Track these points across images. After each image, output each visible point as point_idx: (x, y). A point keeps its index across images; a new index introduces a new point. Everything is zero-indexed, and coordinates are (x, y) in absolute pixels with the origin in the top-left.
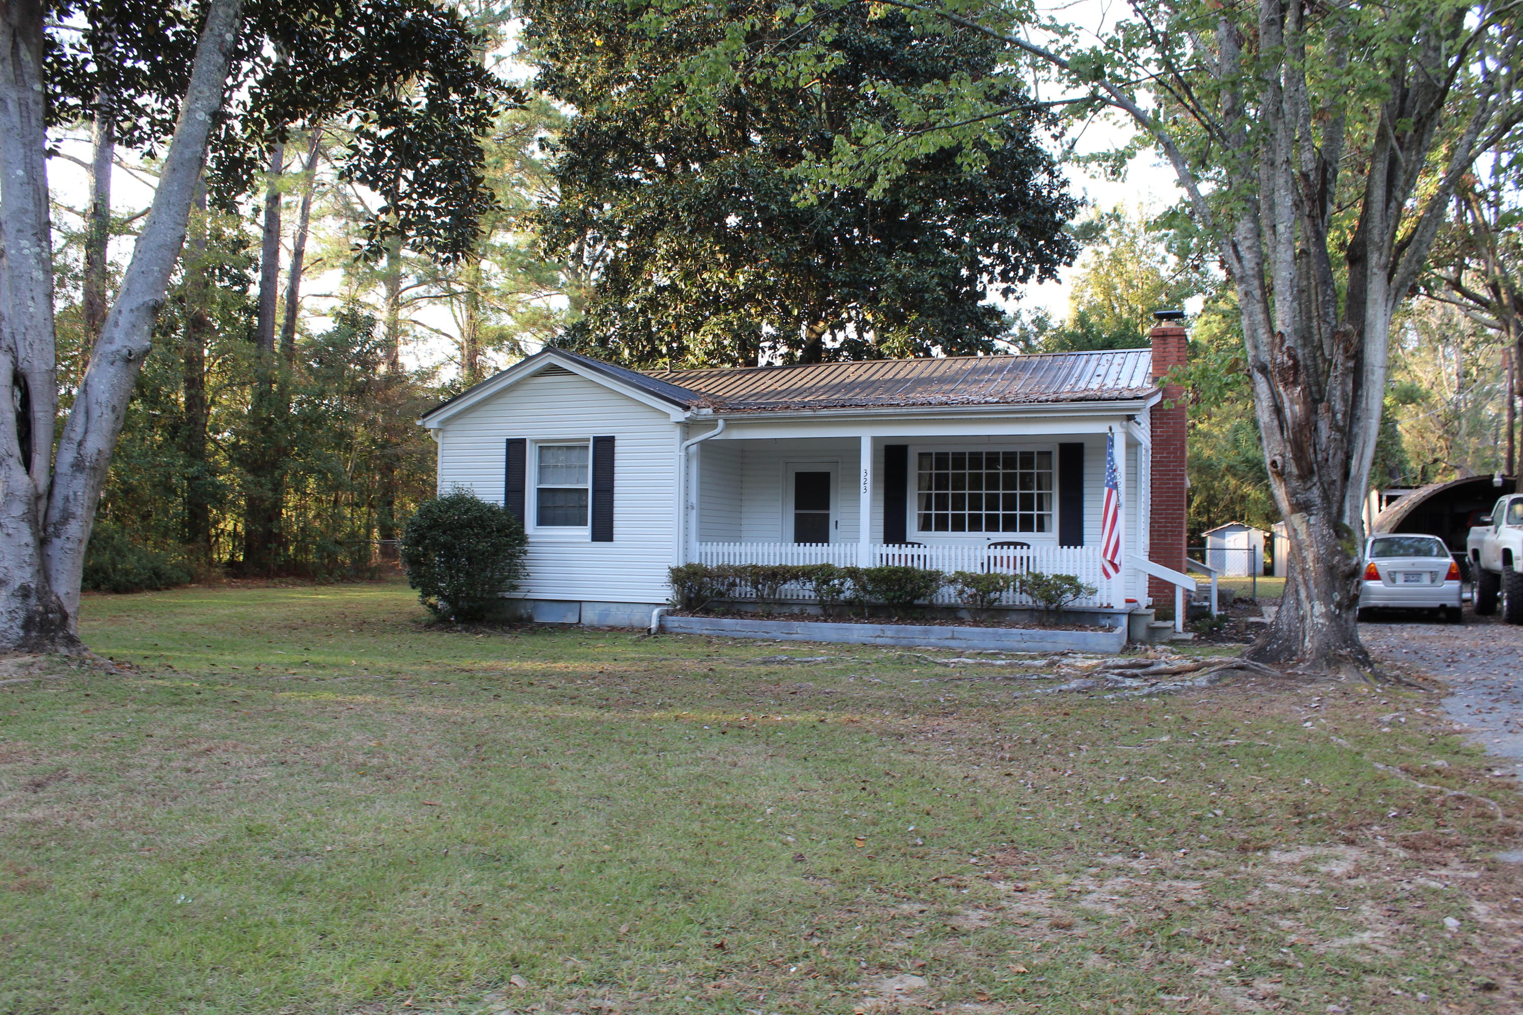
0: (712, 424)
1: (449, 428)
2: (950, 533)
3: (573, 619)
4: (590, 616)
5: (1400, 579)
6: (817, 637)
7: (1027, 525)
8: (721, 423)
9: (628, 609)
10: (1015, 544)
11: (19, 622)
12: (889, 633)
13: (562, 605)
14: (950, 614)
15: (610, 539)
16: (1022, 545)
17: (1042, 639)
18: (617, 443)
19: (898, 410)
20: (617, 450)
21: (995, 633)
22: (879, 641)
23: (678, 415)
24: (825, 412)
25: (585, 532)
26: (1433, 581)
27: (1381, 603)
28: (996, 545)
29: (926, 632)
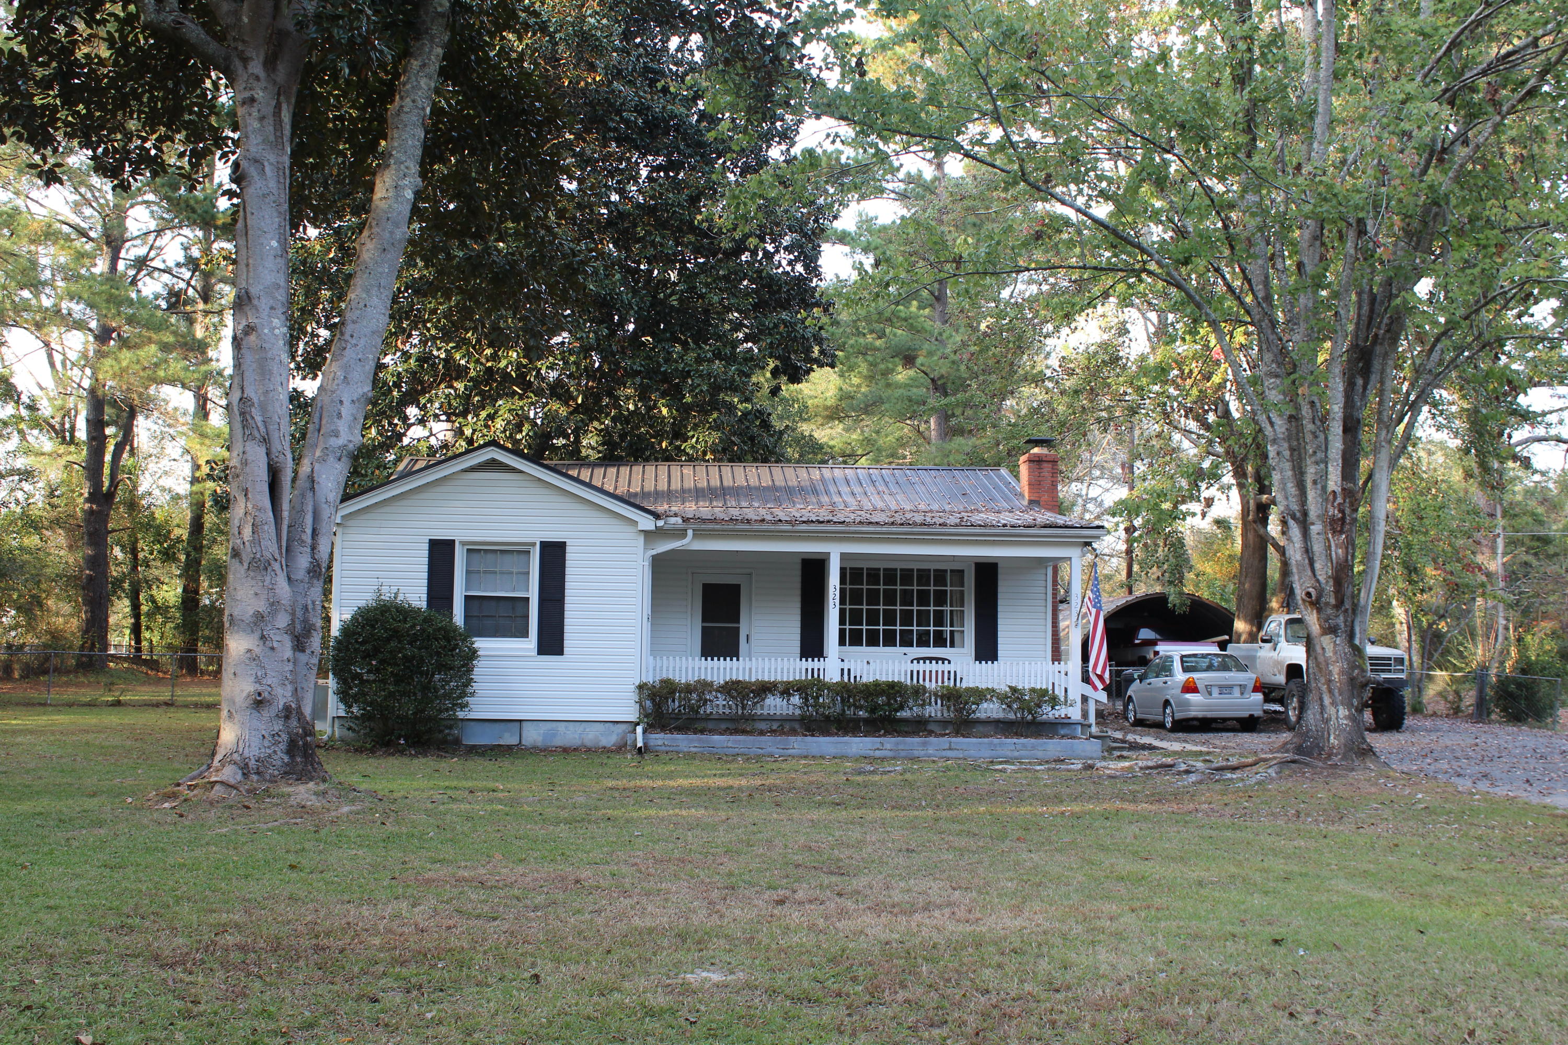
0: (682, 534)
1: (350, 523)
2: (864, 649)
3: (514, 741)
4: (532, 736)
5: (1215, 692)
6: (814, 750)
7: (940, 641)
8: (690, 532)
9: (580, 728)
10: (937, 659)
11: (283, 746)
12: (888, 746)
13: (497, 725)
14: (920, 726)
15: (560, 652)
16: (943, 660)
17: (1033, 748)
18: (568, 549)
19: (878, 529)
20: (568, 556)
21: (991, 744)
22: (878, 754)
23: (647, 523)
24: (804, 527)
25: (531, 643)
26: (1242, 694)
27: (1200, 715)
28: (918, 660)
29: (924, 744)
